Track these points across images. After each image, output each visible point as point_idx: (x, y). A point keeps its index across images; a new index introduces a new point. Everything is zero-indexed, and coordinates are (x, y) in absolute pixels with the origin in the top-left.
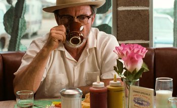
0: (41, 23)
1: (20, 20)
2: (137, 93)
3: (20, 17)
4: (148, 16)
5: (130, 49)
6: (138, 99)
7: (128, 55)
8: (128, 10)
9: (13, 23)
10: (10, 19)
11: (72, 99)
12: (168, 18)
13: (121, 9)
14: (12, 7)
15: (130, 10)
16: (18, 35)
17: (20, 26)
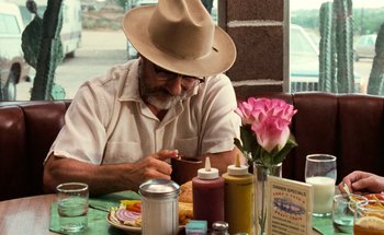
0: (80, 36)
1: (53, 41)
2: (280, 191)
3: (53, 37)
4: (282, 37)
5: (266, 109)
6: (283, 201)
7: (264, 119)
8: (245, 27)
9: (39, 47)
10: (33, 41)
11: (162, 201)
12: (299, 31)
13: (233, 24)
14: (37, 17)
15: (250, 27)
16: (48, 69)
17: (52, 54)
